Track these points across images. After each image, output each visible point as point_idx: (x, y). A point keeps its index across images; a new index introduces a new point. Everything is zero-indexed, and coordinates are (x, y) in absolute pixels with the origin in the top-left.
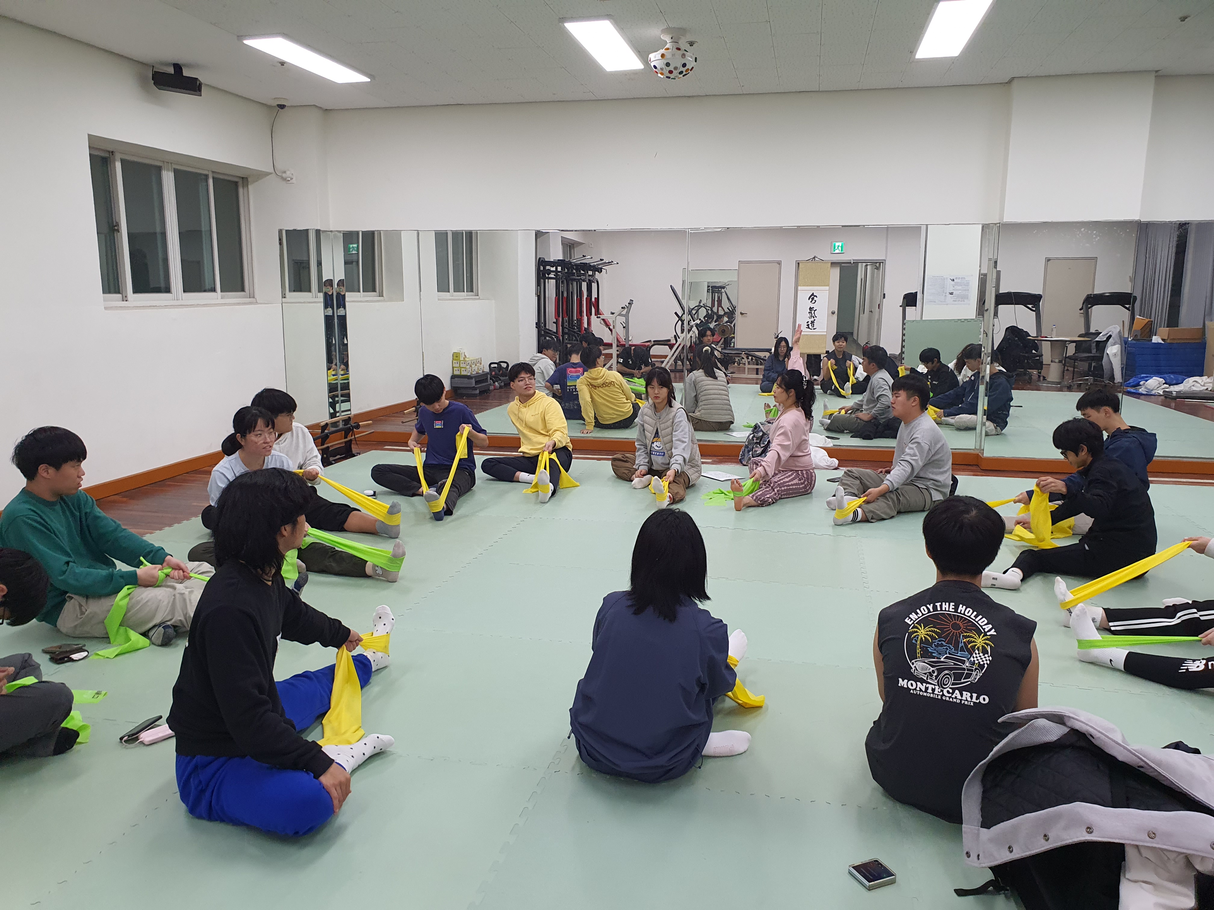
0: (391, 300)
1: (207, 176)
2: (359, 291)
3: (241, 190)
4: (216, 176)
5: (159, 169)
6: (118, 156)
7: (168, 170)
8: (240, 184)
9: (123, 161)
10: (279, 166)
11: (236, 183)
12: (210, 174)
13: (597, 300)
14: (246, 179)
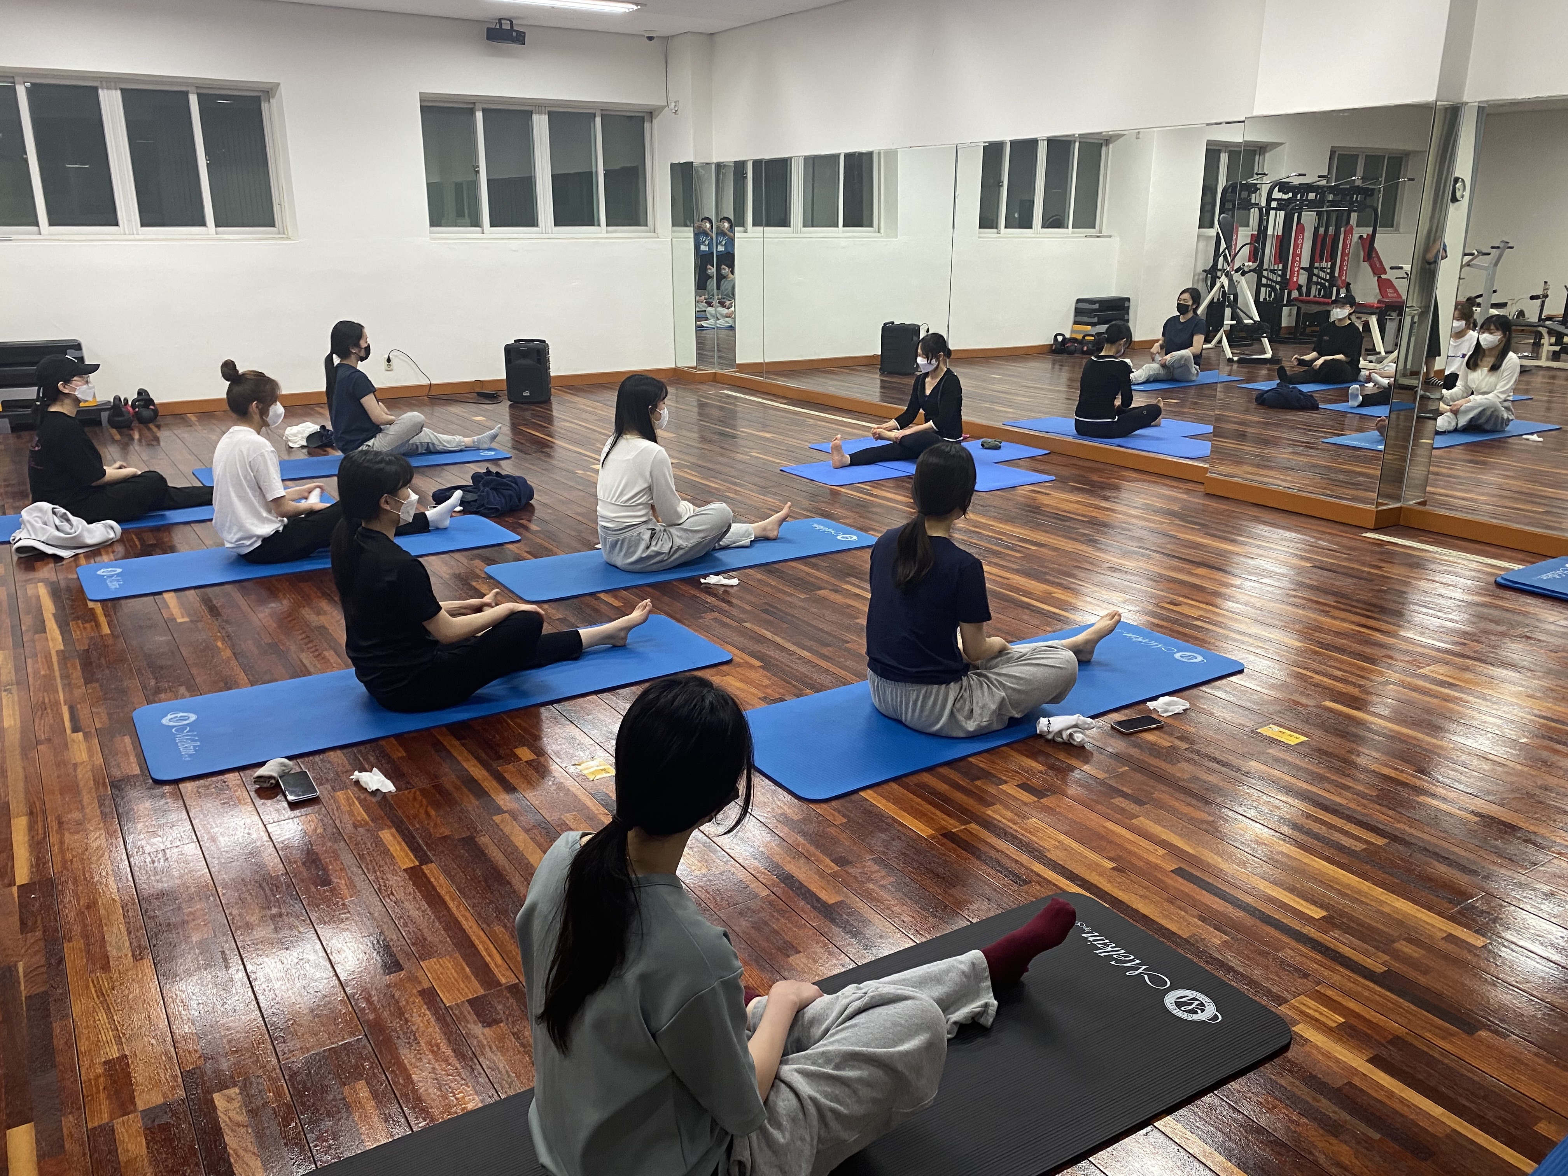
0: (888, 236)
1: (594, 115)
2: (837, 226)
3: (647, 125)
4: (604, 113)
5: (531, 112)
6: (478, 106)
7: (540, 113)
8: (647, 118)
9: (484, 111)
10: (672, 97)
11: (643, 118)
12: (598, 113)
13: (1372, 237)
14: (651, 114)
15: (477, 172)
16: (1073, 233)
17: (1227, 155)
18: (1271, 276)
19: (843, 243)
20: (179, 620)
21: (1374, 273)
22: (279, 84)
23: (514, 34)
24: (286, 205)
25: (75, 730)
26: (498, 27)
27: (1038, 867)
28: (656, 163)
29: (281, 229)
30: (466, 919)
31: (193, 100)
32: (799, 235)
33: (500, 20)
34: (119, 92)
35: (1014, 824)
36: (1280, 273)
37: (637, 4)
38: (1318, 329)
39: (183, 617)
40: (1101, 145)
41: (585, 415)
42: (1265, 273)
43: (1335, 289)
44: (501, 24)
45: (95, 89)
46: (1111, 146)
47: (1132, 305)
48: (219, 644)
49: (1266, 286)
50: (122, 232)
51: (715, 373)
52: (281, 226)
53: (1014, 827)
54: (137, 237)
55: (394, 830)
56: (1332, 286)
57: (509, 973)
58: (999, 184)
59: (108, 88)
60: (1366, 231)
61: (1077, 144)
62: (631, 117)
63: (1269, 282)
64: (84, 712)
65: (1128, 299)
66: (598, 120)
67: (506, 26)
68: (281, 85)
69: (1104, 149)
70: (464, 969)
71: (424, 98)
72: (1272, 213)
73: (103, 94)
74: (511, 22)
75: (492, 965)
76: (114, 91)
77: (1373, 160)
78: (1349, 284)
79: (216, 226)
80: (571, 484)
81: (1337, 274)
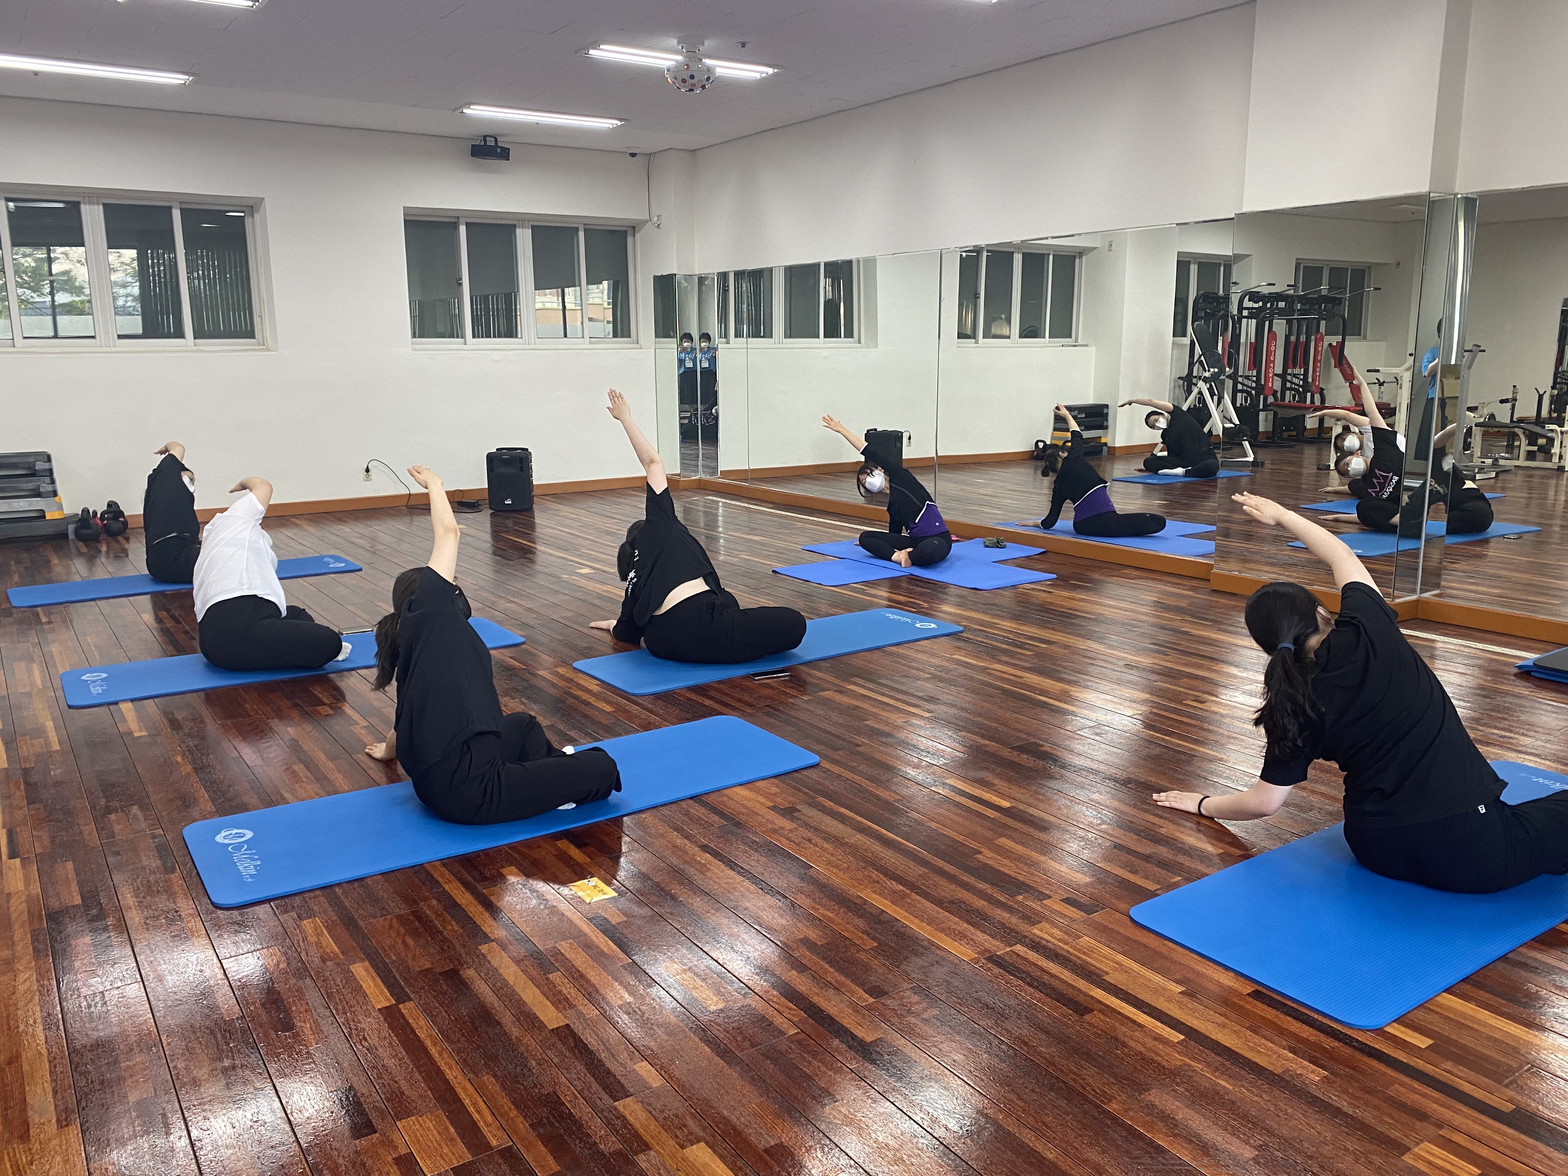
0: (868, 347)
1: (577, 229)
3: (630, 240)
4: (590, 228)
5: (514, 226)
6: (463, 220)
7: (523, 227)
8: (630, 232)
9: (468, 225)
10: (655, 212)
11: (626, 232)
12: (581, 228)
13: (1342, 345)
14: (634, 228)
15: (461, 284)
16: (1049, 342)
17: (1196, 266)
18: (1246, 382)
19: (825, 353)
20: (136, 735)
21: (1346, 379)
22: (263, 199)
23: (499, 150)
24: (266, 315)
25: (12, 855)
26: (482, 143)
27: (1098, 993)
28: (639, 276)
29: (261, 342)
30: (451, 1068)
31: (176, 215)
32: (781, 346)
33: (485, 137)
34: (101, 207)
35: (1065, 944)
36: (1254, 379)
37: (620, 120)
38: (1294, 433)
39: (141, 731)
40: (1075, 257)
41: (568, 522)
42: (1240, 379)
43: (1309, 395)
44: (485, 141)
45: (78, 203)
46: (1084, 258)
47: (1111, 412)
48: (179, 759)
49: (1242, 391)
50: (99, 344)
51: (700, 480)
52: (260, 338)
53: (1066, 947)
54: (113, 349)
55: (367, 964)
56: (1306, 391)
57: (500, 1133)
58: (976, 296)
59: (89, 203)
60: (1335, 340)
61: (1051, 257)
62: (613, 232)
63: (1245, 388)
64: (24, 835)
65: (1107, 406)
66: (581, 234)
67: (491, 142)
68: (266, 200)
69: (1077, 260)
70: (447, 1129)
71: (407, 212)
72: (1244, 321)
73: (85, 209)
74: (496, 139)
75: (481, 1124)
76: (96, 207)
77: (1337, 273)
78: (1322, 389)
79: (195, 338)
80: (557, 588)
81: (1310, 380)
